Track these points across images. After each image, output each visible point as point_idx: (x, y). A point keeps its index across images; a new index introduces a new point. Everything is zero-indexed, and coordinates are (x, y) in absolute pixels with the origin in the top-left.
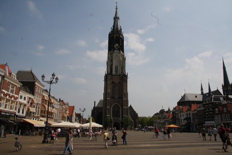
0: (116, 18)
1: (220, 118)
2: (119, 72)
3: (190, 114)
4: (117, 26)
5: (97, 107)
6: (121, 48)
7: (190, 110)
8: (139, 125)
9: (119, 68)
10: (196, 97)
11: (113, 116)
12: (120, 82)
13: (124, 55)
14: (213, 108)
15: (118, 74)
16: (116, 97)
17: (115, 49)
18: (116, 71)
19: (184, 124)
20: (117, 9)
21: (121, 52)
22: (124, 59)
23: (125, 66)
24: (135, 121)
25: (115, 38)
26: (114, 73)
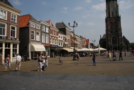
2: (115, 15)
8: (130, 48)
9: (115, 13)
11: (113, 43)
12: (115, 22)
13: (117, 4)
15: (114, 17)
16: (114, 31)
17: (110, 1)
21: (115, 2)
22: (117, 6)
24: (127, 46)
26: (111, 16)
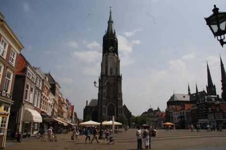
0: (110, 22)
1: (213, 116)
2: (114, 73)
3: (184, 112)
4: (112, 29)
5: (89, 106)
6: (116, 51)
7: (184, 109)
8: (133, 123)
9: (114, 70)
10: (184, 97)
11: (108, 115)
12: (114, 83)
13: (118, 58)
14: (206, 108)
15: (113, 75)
16: (112, 96)
17: (109, 51)
18: (111, 72)
19: (178, 122)
20: (111, 13)
21: (116, 55)
22: (118, 61)
23: (119, 68)
24: (129, 119)
25: (109, 41)
26: (109, 74)
